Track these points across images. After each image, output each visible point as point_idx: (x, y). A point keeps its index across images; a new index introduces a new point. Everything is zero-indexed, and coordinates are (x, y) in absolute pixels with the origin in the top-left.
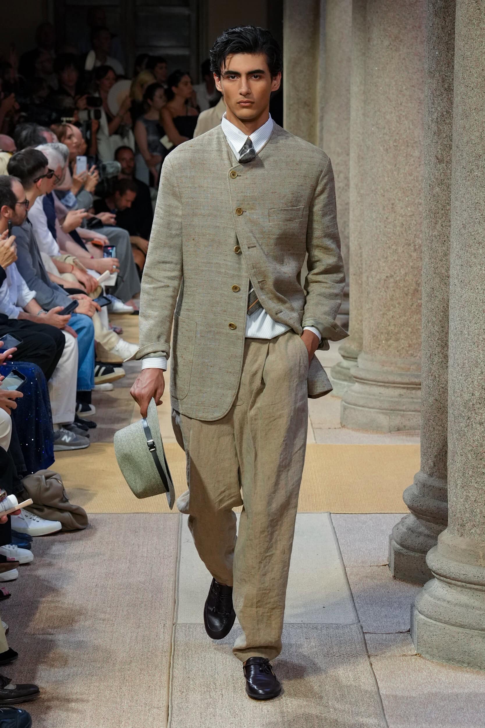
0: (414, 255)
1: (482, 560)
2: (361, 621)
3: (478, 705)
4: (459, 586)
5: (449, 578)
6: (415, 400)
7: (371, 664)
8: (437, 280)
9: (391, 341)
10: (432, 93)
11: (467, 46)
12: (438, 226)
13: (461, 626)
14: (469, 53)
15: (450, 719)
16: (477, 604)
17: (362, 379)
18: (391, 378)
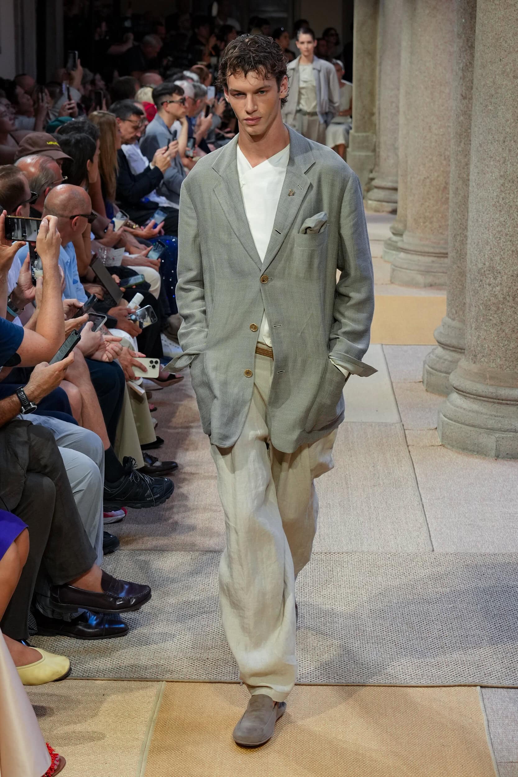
0: (444, 162)
1: (488, 380)
2: (403, 422)
3: (484, 481)
4: (472, 398)
5: (465, 392)
6: (443, 265)
7: (409, 452)
8: (460, 182)
9: (427, 223)
10: (460, 49)
11: (485, 17)
12: (462, 145)
13: (473, 426)
14: (486, 22)
15: (464, 491)
16: (484, 411)
17: (406, 250)
18: (427, 249)
